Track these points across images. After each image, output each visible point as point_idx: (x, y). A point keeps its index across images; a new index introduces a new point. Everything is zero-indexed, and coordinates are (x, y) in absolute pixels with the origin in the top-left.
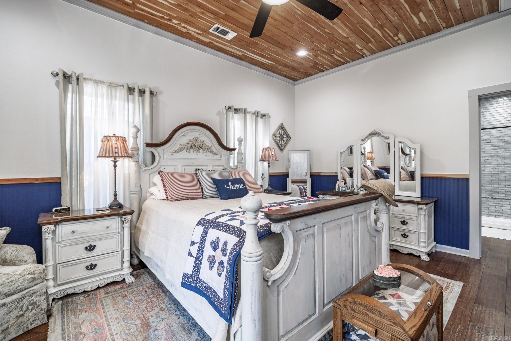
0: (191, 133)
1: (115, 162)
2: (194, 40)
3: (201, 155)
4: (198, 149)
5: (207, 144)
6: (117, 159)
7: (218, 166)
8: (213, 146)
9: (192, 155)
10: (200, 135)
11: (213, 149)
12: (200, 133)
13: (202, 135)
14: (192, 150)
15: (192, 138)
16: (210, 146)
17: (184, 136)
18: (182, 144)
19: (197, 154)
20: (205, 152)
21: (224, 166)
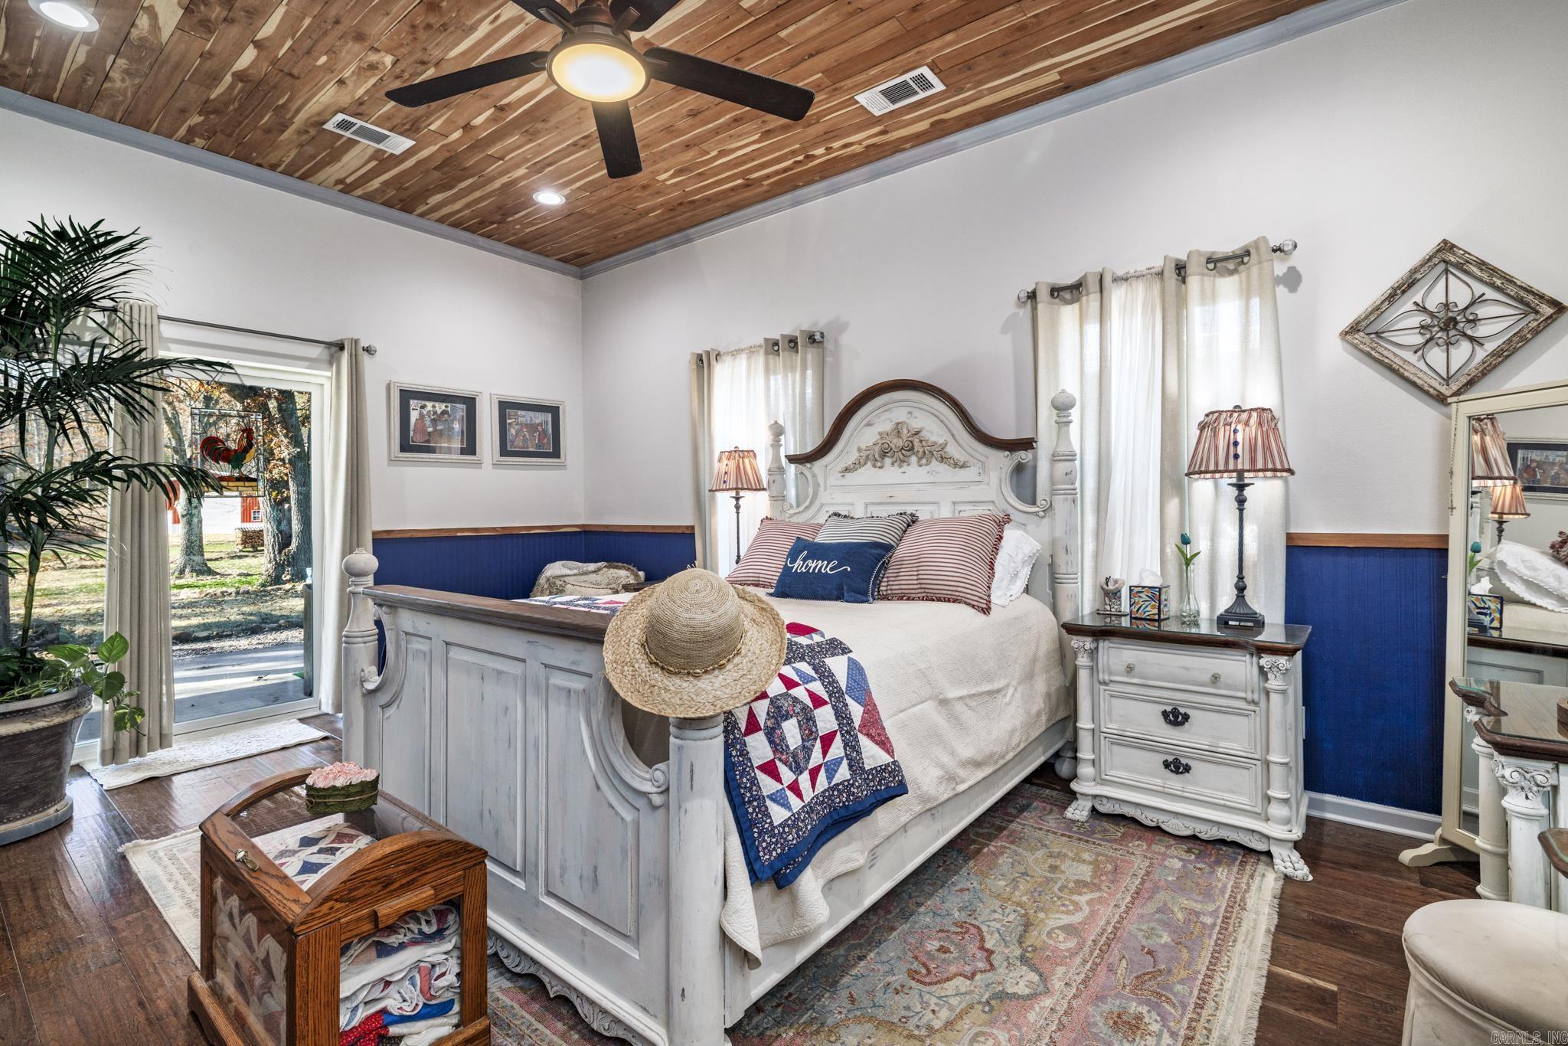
0: (887, 415)
1: (737, 499)
2: (908, 146)
3: (915, 471)
4: (901, 456)
5: (933, 439)
6: (742, 493)
7: (971, 502)
8: (951, 440)
9: (890, 473)
10: (910, 413)
11: (953, 450)
12: (911, 410)
13: (916, 413)
14: (888, 461)
15: (888, 427)
16: (941, 441)
17: (869, 424)
18: (863, 447)
19: (902, 470)
20: (924, 461)
21: (993, 502)
